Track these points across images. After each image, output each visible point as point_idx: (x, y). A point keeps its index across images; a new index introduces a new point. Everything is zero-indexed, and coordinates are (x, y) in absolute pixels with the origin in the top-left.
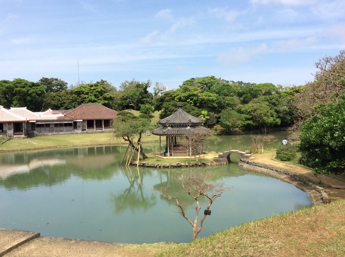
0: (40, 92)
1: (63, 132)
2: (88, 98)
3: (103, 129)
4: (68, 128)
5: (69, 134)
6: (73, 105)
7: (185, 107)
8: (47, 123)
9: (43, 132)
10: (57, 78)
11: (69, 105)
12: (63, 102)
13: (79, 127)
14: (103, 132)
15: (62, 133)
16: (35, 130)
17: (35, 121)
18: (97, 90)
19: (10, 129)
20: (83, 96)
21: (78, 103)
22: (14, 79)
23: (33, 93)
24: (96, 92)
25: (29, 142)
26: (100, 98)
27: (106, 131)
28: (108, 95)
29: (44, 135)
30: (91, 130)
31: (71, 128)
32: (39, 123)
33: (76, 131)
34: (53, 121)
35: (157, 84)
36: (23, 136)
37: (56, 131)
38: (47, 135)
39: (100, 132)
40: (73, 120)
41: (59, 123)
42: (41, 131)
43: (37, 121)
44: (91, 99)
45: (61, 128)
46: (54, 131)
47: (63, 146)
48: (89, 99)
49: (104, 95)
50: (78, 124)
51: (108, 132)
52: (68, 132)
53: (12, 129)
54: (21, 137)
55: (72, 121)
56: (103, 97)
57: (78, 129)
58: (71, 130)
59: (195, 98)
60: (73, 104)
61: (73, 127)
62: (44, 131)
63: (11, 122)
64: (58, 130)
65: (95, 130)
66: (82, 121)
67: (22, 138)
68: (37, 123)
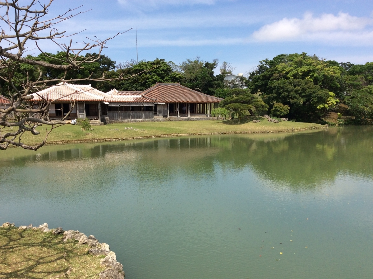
0: (94, 69)
1: (141, 118)
2: (151, 78)
3: (189, 116)
4: (147, 113)
5: (148, 121)
6: (134, 87)
7: (308, 86)
8: (122, 105)
9: (116, 118)
10: (104, 55)
11: (129, 86)
12: (121, 83)
13: (160, 112)
14: (188, 120)
15: (140, 120)
16: (106, 114)
17: (108, 103)
18: (162, 68)
19: (81, 112)
20: (144, 76)
21: (140, 83)
22: (58, 52)
23: (85, 70)
24: (162, 71)
25: (127, 128)
26: (167, 78)
27: (193, 118)
28: (177, 75)
29: (119, 122)
30: (173, 117)
31: (151, 113)
32: (113, 105)
33: (156, 117)
34: (130, 103)
35: (225, 64)
36: (99, 121)
37: (133, 117)
38: (122, 122)
39: (185, 120)
40: (155, 103)
41: (137, 105)
42: (114, 116)
43: (111, 103)
44: (155, 80)
45: (139, 114)
46: (130, 117)
47: (176, 135)
48: (154, 80)
49: (172, 75)
50: (158, 109)
51: (195, 119)
52: (147, 118)
53: (85, 112)
54: (95, 123)
55: (153, 103)
56: (170, 78)
57: (158, 116)
58: (151, 116)
59: (316, 75)
60: (134, 85)
61: (153, 112)
62: (118, 117)
63: (83, 102)
64: (135, 115)
65: (179, 117)
66: (164, 104)
67: (97, 124)
68: (110, 106)
